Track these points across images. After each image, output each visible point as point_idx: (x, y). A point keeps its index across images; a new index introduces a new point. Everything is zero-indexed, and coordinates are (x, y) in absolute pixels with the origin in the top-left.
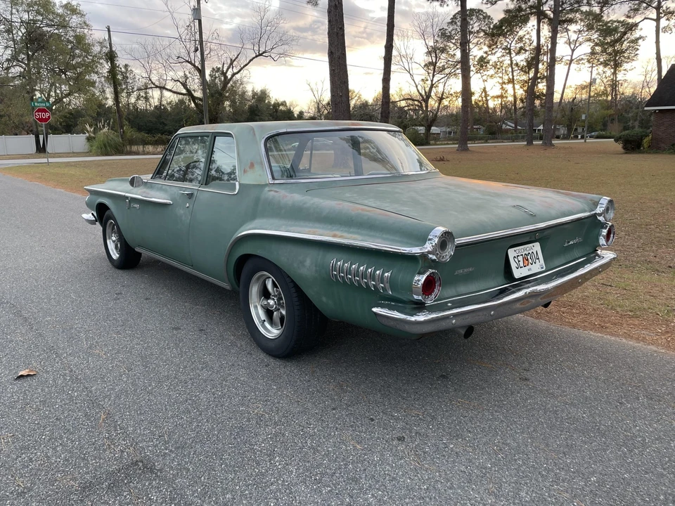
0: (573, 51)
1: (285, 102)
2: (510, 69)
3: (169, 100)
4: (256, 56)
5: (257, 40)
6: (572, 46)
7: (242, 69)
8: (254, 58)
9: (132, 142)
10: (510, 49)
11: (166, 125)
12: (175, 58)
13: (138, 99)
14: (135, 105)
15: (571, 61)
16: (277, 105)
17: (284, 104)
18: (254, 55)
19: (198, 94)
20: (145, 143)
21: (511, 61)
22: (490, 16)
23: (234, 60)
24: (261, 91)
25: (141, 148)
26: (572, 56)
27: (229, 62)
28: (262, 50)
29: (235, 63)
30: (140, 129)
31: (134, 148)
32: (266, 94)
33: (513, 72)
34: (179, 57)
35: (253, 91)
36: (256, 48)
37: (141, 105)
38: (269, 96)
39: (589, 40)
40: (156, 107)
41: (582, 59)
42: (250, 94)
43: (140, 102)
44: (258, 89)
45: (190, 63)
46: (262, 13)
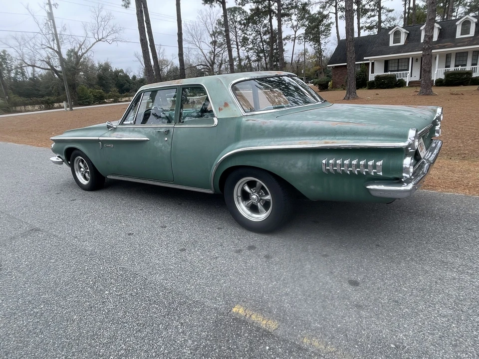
0: (295, 32)
1: (122, 70)
2: (261, 44)
3: (40, 73)
4: (97, 41)
5: (95, 31)
6: (295, 29)
7: (88, 50)
8: (95, 43)
9: (16, 105)
10: (260, 32)
11: (39, 91)
12: (40, 45)
13: (16, 74)
14: (15, 79)
15: (295, 38)
16: (117, 72)
17: (122, 71)
18: (95, 41)
19: (59, 69)
20: (25, 104)
21: (262, 39)
22: (246, 12)
23: (82, 45)
24: (105, 64)
25: (23, 108)
26: (295, 35)
27: (78, 46)
28: (100, 38)
29: (83, 47)
30: (21, 95)
31: (18, 108)
32: (108, 66)
33: (263, 45)
34: (42, 45)
35: (99, 64)
36: (96, 37)
37: (20, 78)
38: (110, 67)
39: (303, 25)
40: (30, 79)
41: (301, 37)
42: (97, 65)
43: (18, 76)
44: (103, 62)
45: (51, 48)
46: (97, 13)
